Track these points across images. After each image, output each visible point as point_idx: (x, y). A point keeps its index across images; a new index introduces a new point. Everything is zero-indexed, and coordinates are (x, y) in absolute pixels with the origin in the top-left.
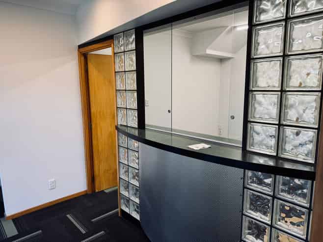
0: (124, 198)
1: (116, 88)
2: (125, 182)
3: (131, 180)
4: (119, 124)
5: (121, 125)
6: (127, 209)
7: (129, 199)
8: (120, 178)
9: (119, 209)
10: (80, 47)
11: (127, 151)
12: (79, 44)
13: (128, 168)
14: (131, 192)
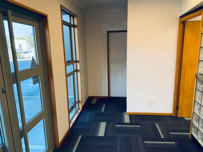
0: (195, 127)
1: (200, 46)
2: (197, 116)
3: (201, 116)
4: (199, 73)
5: (200, 74)
6: (196, 135)
7: (198, 129)
8: (194, 112)
9: (190, 133)
10: (181, 17)
11: (201, 94)
12: (181, 15)
13: (201, 107)
14: (200, 125)
